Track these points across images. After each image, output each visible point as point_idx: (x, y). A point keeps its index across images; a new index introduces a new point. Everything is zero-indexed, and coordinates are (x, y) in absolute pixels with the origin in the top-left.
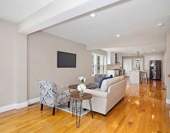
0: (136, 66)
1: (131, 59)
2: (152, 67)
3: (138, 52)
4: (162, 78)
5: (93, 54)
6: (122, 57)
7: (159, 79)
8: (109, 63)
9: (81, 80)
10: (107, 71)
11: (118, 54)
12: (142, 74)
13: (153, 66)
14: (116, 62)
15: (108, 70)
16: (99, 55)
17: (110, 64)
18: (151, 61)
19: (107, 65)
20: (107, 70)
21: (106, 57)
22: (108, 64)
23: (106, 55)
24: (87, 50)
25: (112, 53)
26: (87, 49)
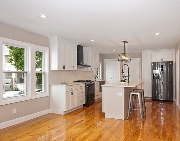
0: (123, 73)
2: (156, 74)
3: (125, 42)
4: (176, 99)
7: (170, 100)
13: (158, 72)
18: (155, 63)
21: (47, 51)
23: (48, 47)
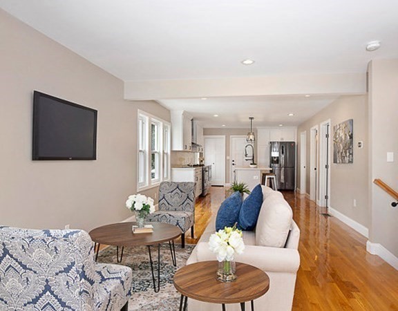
0: (246, 155)
1: (224, 136)
2: (275, 158)
3: (251, 118)
5: (141, 114)
6: (204, 129)
7: (289, 188)
8: (178, 146)
9: (139, 206)
10: (171, 170)
11: (196, 119)
12: (267, 177)
13: (278, 155)
14: (193, 143)
15: (173, 169)
16: (154, 120)
17: (181, 149)
19: (172, 152)
20: (173, 166)
21: (169, 127)
22: (175, 149)
23: (170, 122)
24: (125, 100)
25: (185, 114)
26: (125, 98)
